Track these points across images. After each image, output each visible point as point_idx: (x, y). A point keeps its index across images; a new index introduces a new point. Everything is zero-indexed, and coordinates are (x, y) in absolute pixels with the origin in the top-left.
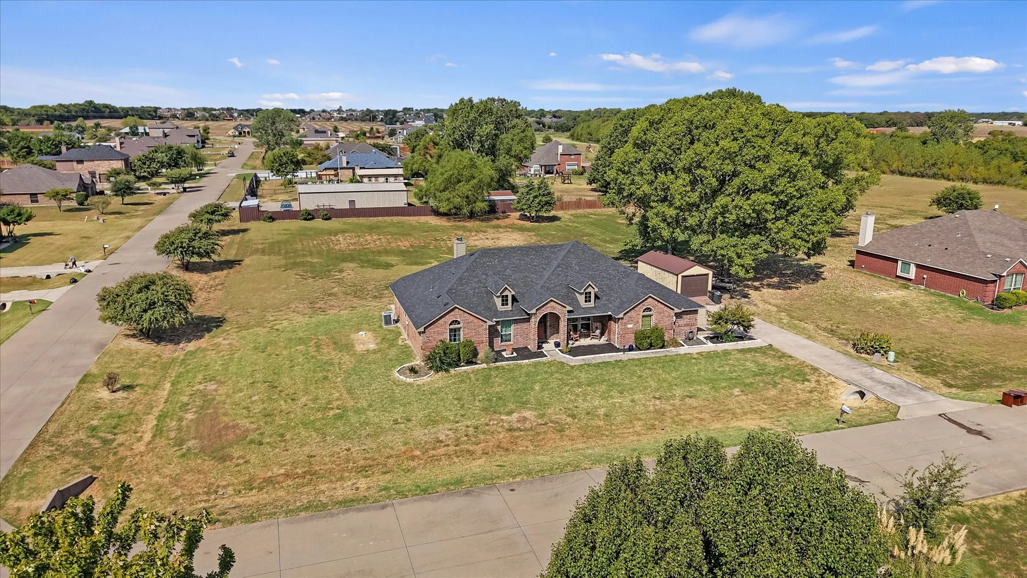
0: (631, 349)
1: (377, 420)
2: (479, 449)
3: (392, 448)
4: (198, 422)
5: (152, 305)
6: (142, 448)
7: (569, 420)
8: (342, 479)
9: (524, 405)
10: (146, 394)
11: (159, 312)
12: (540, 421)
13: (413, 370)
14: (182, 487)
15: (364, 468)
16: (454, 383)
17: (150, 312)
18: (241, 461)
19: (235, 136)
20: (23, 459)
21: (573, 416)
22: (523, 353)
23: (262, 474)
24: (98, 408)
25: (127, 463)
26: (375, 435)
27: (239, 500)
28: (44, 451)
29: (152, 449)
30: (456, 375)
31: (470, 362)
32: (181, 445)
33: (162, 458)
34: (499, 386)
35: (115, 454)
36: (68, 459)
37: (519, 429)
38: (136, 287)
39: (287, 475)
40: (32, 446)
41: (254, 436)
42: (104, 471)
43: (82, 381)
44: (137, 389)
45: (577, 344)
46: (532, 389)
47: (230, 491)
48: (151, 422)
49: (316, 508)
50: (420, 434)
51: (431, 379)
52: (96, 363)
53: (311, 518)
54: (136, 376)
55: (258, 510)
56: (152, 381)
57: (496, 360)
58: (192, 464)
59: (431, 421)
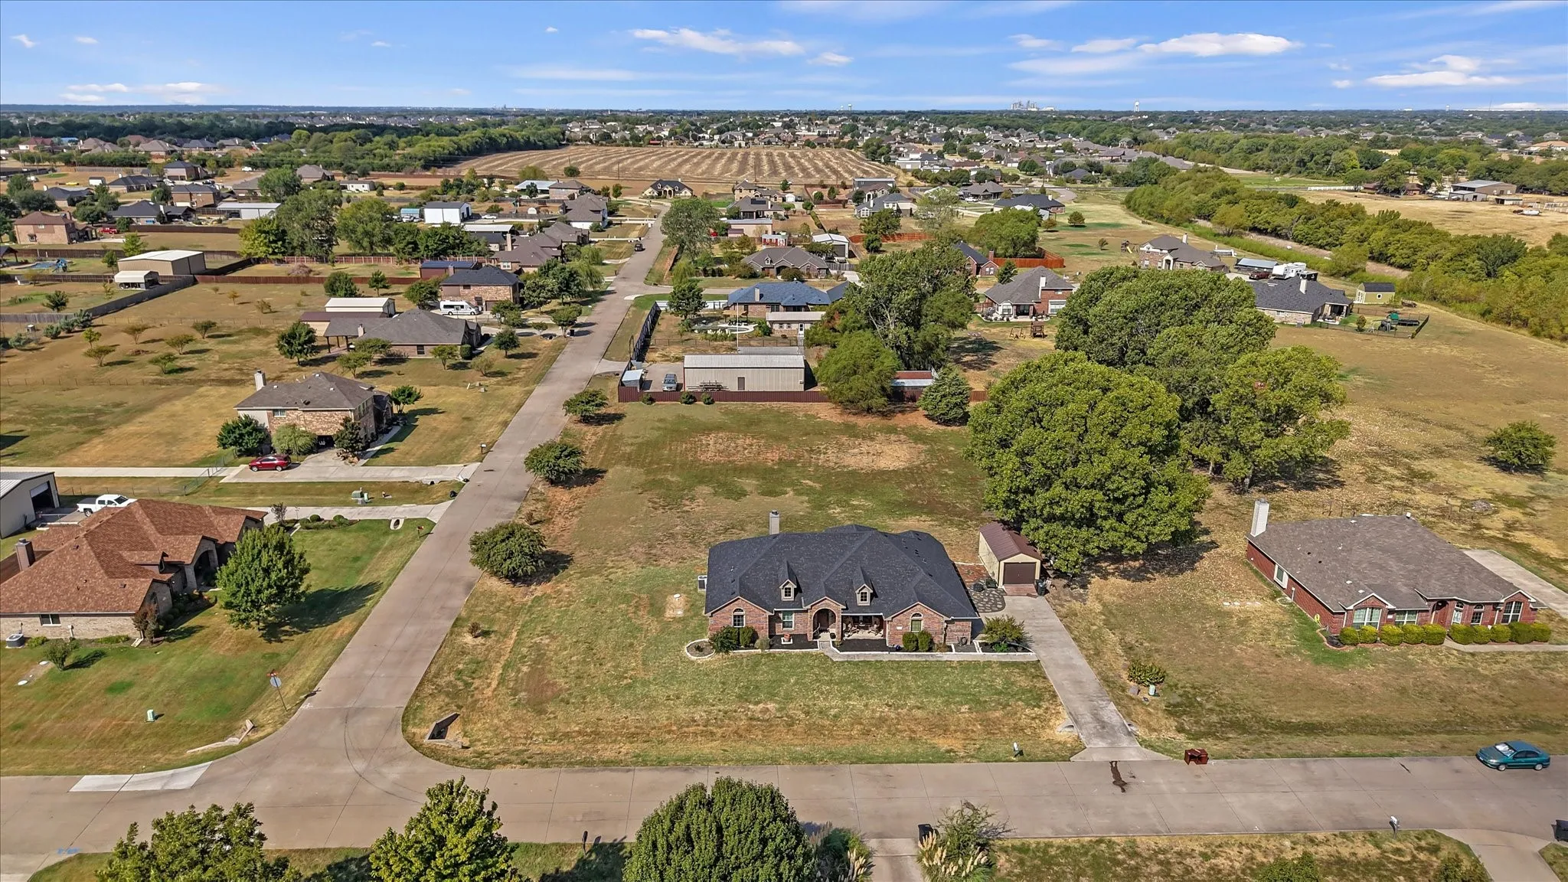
0: (899, 649)
1: (655, 694)
2: (720, 732)
3: (657, 721)
4: (530, 675)
5: (511, 555)
6: (490, 694)
7: (803, 716)
8: (615, 741)
9: (771, 696)
10: (498, 641)
11: (517, 559)
12: (778, 715)
13: (699, 649)
14: (511, 731)
15: (633, 735)
16: (727, 666)
17: (509, 561)
18: (552, 716)
19: (652, 197)
20: (416, 696)
21: (807, 713)
22: (800, 641)
23: (563, 729)
24: (463, 653)
25: (478, 705)
26: (649, 708)
27: (544, 748)
28: (429, 689)
29: (496, 696)
30: (732, 658)
31: (747, 647)
32: (515, 695)
33: (501, 704)
34: (762, 676)
35: (472, 696)
36: (442, 697)
37: (758, 719)
38: (499, 538)
39: (579, 733)
40: (421, 684)
41: (565, 695)
42: (464, 710)
43: (455, 625)
44: (492, 635)
45: (854, 636)
46: (788, 681)
47: (540, 739)
48: (498, 671)
49: (588, 764)
50: (682, 712)
51: (710, 659)
52: (466, 606)
53: (582, 771)
54: (492, 621)
55: (553, 759)
56: (505, 626)
57: (771, 647)
58: (520, 713)
59: (695, 702)
